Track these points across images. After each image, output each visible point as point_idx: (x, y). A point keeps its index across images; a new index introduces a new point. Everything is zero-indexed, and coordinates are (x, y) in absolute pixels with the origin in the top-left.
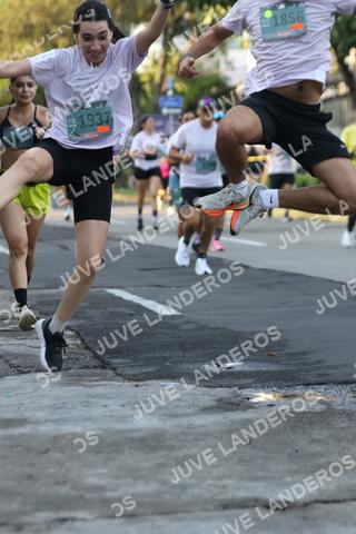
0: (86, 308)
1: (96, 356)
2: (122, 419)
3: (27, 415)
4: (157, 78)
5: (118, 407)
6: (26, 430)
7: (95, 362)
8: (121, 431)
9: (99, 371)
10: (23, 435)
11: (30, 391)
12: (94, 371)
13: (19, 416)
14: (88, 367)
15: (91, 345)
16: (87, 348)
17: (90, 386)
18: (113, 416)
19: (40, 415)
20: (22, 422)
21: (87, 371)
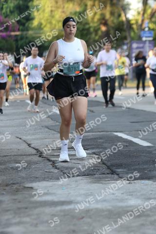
0: (103, 143)
1: (108, 168)
2: (122, 200)
3: (72, 199)
4: (140, 22)
5: (120, 195)
6: (71, 207)
7: (108, 171)
8: (121, 207)
9: (110, 176)
10: (70, 209)
11: (74, 186)
12: (108, 175)
13: (68, 200)
14: (104, 174)
15: (106, 162)
16: (104, 163)
17: (105, 184)
18: (117, 199)
19: (79, 199)
20: (70, 203)
21: (104, 176)
